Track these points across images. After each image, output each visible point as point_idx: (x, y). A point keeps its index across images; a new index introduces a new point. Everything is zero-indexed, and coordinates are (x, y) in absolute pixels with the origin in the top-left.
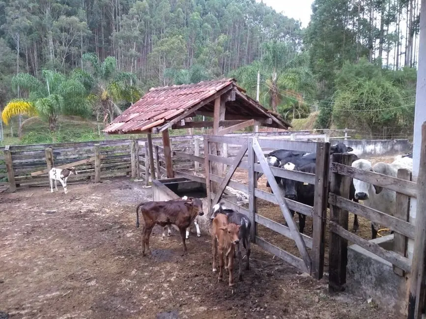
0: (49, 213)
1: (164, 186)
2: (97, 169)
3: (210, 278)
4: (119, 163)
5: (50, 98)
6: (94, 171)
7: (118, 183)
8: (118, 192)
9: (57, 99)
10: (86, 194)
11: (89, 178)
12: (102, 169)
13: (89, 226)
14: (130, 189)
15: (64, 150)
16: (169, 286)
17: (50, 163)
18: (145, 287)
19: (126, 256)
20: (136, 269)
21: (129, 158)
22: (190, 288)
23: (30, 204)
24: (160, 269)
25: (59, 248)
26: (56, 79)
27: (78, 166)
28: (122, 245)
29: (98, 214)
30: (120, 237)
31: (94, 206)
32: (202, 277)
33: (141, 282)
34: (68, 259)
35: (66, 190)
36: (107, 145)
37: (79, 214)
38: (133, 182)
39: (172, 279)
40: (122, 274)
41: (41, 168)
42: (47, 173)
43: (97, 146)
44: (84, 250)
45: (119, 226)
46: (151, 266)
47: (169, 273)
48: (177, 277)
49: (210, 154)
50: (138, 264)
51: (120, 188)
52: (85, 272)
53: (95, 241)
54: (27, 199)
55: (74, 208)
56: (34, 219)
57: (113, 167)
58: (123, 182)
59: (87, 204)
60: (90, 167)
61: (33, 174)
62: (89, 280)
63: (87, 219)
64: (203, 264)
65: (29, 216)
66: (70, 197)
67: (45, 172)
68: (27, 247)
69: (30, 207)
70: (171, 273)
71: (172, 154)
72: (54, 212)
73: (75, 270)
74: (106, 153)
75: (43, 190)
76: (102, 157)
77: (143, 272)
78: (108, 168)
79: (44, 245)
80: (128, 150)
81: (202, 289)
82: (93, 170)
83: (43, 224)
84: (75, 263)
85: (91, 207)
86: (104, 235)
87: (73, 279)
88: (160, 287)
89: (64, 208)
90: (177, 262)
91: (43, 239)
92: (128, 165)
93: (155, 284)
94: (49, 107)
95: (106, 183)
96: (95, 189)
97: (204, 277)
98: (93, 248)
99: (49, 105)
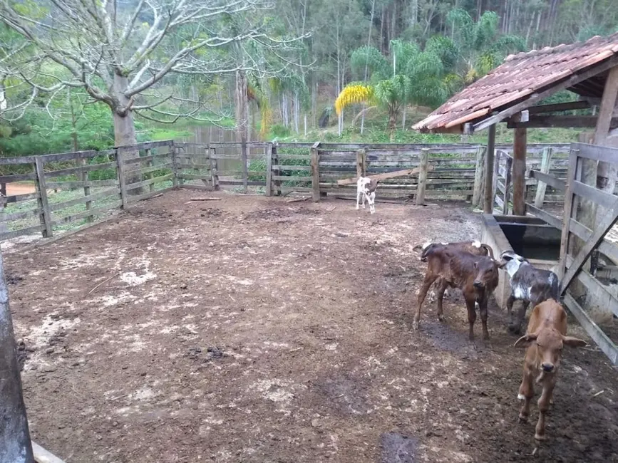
0: (339, 235)
1: (499, 227)
2: (420, 185)
3: (507, 408)
4: (456, 181)
5: (394, 80)
6: (417, 188)
7: (448, 210)
8: (440, 223)
9: (401, 81)
10: (396, 219)
11: (412, 196)
12: (428, 186)
13: (374, 265)
14: (461, 222)
15: (381, 153)
16: (428, 394)
17: (361, 170)
18: (394, 381)
19: (396, 323)
20: (399, 347)
21: (471, 175)
22: (462, 411)
23: (325, 220)
24: (432, 360)
25: (323, 285)
26: (406, 53)
27: (398, 177)
28: (400, 305)
29: (395, 250)
30: (405, 291)
31: (397, 238)
32: (494, 400)
33: (393, 371)
34: (325, 303)
35: (373, 210)
36: (441, 151)
37: (372, 245)
38: (471, 212)
39: (440, 385)
40: (376, 348)
41: (350, 175)
42: (356, 184)
43: (424, 151)
44: (350, 296)
45: (412, 275)
46: (422, 351)
47: (441, 373)
48: (450, 384)
49: (578, 181)
50: (405, 342)
51: (446, 218)
52: (333, 327)
53: (370, 287)
54: (327, 212)
55: (372, 236)
56: (320, 240)
57: (445, 184)
58: (456, 209)
59: (390, 233)
60: (413, 180)
61: (341, 182)
62: (331, 341)
63: (378, 254)
64: (508, 378)
65: (316, 236)
66: (374, 220)
67: (354, 181)
68: (291, 273)
69: (324, 224)
70: (445, 373)
71: (527, 174)
72: (345, 236)
73: (324, 321)
74: (437, 163)
75: (349, 204)
76: (431, 168)
77: (405, 355)
78: (437, 186)
79: (310, 276)
80: (472, 161)
81: (482, 421)
82: (415, 186)
83: (325, 248)
84: (329, 311)
85: (392, 239)
86: (387, 283)
87: (313, 332)
88: (414, 391)
89: (359, 232)
90: (465, 359)
91: (314, 268)
92: (468, 185)
93: (412, 381)
94: (390, 94)
95: (431, 208)
96: (412, 213)
97: (496, 401)
98: (362, 297)
99: (390, 90)
